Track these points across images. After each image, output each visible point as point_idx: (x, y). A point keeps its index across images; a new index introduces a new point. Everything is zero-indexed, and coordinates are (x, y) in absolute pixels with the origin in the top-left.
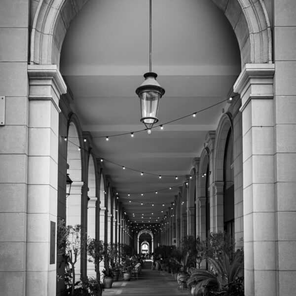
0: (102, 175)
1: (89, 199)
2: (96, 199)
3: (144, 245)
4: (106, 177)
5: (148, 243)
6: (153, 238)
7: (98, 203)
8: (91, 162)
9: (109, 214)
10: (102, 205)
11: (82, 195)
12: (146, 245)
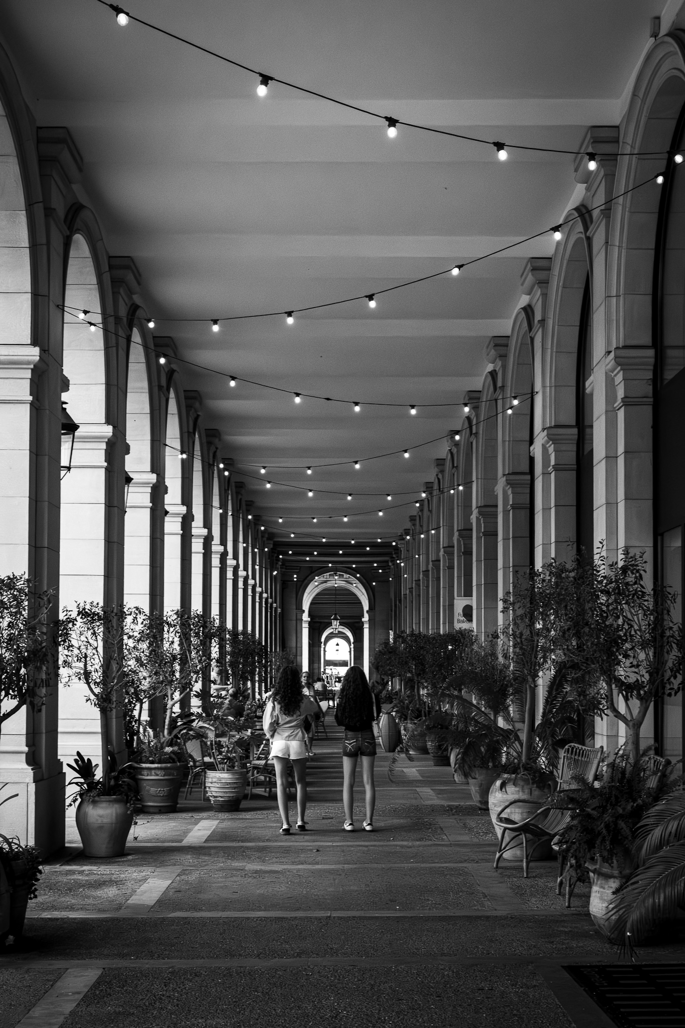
0: (172, 395)
1: (129, 480)
2: (153, 478)
3: (333, 642)
4: (186, 398)
5: (349, 634)
6: (366, 607)
7: (158, 491)
8: (137, 354)
9: (198, 528)
10: (173, 498)
12: (342, 642)
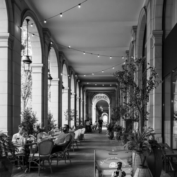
5: (107, 114)
11: (59, 86)
